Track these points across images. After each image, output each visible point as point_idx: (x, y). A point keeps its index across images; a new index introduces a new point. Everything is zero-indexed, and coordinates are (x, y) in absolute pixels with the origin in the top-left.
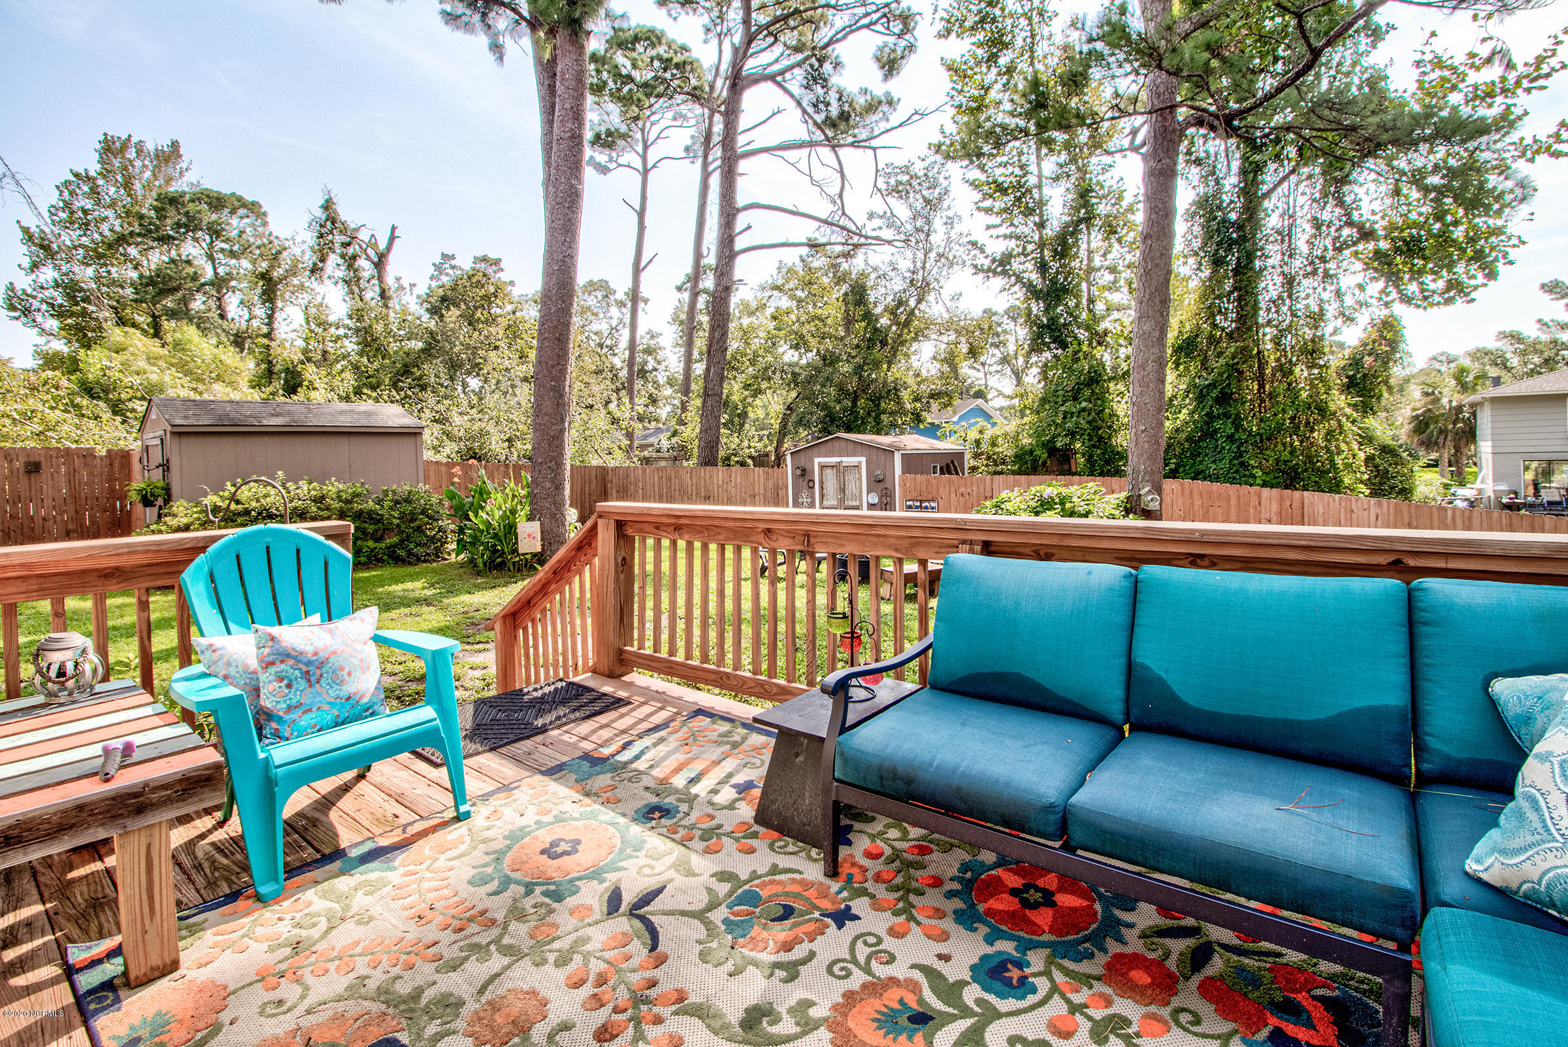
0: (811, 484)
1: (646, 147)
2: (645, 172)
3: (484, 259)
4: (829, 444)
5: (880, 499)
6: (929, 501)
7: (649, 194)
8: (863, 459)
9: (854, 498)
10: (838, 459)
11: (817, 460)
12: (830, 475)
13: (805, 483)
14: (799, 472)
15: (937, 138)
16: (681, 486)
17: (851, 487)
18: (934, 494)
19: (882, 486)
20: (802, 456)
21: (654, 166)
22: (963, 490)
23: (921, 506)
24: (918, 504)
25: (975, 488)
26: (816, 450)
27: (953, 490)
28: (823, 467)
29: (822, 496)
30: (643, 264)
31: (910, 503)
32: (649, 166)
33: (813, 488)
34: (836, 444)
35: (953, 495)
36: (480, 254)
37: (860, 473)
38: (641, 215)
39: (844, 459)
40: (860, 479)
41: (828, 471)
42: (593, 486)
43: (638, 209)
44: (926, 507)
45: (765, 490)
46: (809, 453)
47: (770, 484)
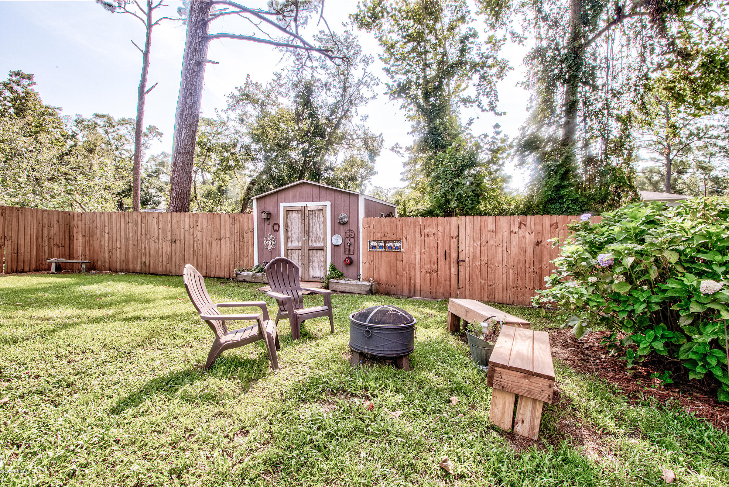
0: (276, 227)
1: (150, 9)
2: (150, 26)
3: (18, 74)
4: (294, 191)
5: (344, 240)
6: (393, 241)
7: (152, 41)
8: (328, 204)
9: (318, 239)
10: (304, 204)
11: (282, 205)
12: (295, 218)
13: (270, 227)
14: (264, 216)
15: (355, 11)
16: (147, 231)
17: (316, 229)
18: (399, 235)
19: (346, 228)
20: (268, 201)
21: (156, 23)
22: (428, 230)
23: (384, 247)
24: (382, 244)
25: (440, 228)
26: (281, 196)
27: (418, 230)
28: (288, 211)
29: (287, 238)
30: (146, 89)
31: (375, 244)
32: (153, 22)
33: (278, 231)
34: (302, 189)
35: (418, 235)
36: (16, 70)
37: (324, 216)
38: (146, 54)
39: (309, 204)
40: (325, 222)
41: (293, 215)
42: (54, 230)
43: (143, 49)
44: (390, 247)
45: (231, 233)
46: (274, 199)
47: (236, 228)
